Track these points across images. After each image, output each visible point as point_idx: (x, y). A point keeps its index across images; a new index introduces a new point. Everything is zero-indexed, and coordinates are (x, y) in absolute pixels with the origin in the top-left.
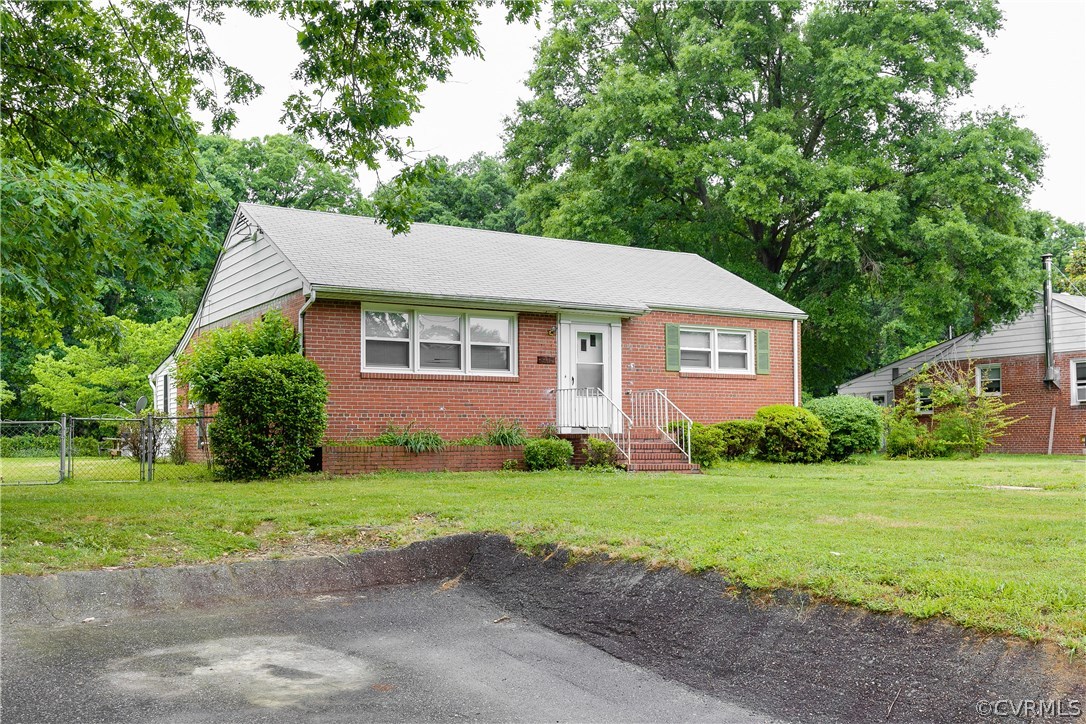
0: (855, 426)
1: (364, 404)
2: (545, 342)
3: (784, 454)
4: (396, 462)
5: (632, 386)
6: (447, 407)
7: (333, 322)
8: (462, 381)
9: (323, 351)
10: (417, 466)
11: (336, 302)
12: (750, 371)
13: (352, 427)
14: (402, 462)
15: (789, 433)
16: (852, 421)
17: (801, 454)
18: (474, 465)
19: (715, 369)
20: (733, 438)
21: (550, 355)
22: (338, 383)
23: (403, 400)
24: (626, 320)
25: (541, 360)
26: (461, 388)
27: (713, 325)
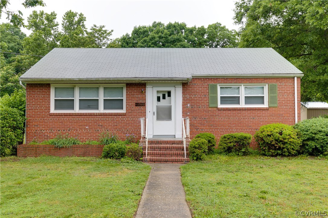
0: (317, 136)
1: (51, 126)
2: (140, 96)
3: (269, 151)
4: (50, 152)
5: (188, 115)
6: (89, 126)
7: (38, 93)
8: (97, 115)
9: (34, 105)
10: (60, 154)
11: (39, 84)
12: (266, 105)
13: (46, 135)
14: (53, 152)
15: (268, 140)
16: (315, 134)
17: (279, 152)
18: (87, 154)
19: (242, 105)
20: (230, 143)
21: (142, 102)
22: (40, 118)
23: (69, 124)
24: (185, 84)
25: (137, 105)
26: (96, 118)
27: (241, 83)
